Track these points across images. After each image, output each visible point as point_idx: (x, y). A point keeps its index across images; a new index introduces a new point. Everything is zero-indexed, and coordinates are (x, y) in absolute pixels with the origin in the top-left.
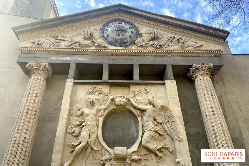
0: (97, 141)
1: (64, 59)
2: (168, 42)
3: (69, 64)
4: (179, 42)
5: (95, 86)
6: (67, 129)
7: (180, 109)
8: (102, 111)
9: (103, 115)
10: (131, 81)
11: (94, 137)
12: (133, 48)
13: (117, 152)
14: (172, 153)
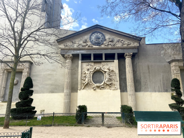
0: (90, 82)
1: (77, 52)
2: (117, 43)
3: (79, 54)
4: (121, 42)
5: (89, 63)
6: (81, 78)
9: (92, 73)
10: (102, 61)
11: (90, 81)
12: (103, 46)
13: (97, 85)
14: (114, 85)
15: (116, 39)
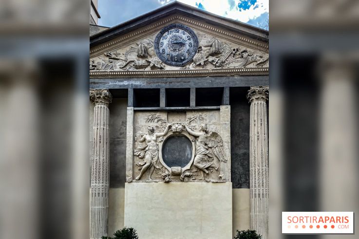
1: (121, 84)
2: (230, 57)
4: (242, 57)
5: (153, 113)
6: (134, 152)
7: (230, 135)
8: (161, 137)
9: (162, 141)
10: (188, 108)
11: (155, 159)
12: (191, 67)
13: (174, 170)
14: (217, 170)
15: (228, 46)
